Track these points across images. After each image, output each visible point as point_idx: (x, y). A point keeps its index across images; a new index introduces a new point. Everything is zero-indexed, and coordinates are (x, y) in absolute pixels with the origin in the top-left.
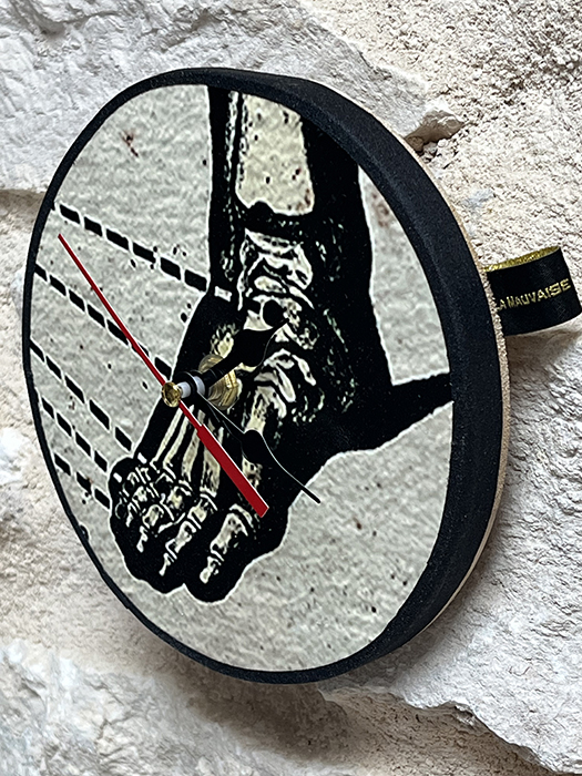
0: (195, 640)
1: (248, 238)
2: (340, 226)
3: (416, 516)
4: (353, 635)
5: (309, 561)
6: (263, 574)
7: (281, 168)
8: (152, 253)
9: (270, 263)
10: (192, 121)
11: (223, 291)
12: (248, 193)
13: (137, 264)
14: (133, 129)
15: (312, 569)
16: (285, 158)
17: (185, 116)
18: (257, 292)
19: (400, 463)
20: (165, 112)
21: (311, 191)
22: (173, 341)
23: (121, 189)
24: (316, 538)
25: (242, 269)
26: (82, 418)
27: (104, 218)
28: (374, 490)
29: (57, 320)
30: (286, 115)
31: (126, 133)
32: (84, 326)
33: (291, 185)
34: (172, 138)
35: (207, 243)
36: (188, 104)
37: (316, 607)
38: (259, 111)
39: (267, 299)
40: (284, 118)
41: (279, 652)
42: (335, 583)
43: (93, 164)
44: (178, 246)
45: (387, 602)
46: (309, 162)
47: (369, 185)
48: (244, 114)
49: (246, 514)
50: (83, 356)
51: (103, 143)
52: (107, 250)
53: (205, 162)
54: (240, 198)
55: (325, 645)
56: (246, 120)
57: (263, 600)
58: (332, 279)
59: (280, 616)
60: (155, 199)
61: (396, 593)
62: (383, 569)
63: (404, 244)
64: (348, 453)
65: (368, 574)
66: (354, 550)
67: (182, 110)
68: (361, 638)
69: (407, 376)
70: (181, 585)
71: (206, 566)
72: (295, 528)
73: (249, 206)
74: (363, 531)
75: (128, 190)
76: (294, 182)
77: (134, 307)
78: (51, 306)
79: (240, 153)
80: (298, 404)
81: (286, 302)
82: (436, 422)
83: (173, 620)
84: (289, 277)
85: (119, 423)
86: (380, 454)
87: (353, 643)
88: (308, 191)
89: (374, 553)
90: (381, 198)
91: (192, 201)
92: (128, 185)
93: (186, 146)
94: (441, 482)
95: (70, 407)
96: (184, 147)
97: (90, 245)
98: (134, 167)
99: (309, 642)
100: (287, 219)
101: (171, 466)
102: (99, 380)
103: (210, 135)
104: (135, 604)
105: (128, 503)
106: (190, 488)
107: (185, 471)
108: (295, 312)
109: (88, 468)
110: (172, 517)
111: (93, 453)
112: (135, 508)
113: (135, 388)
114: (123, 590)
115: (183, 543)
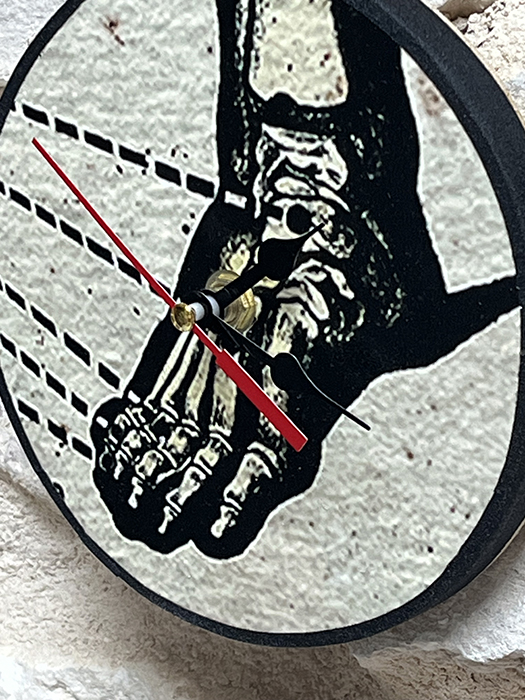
0: (206, 605)
1: (266, 134)
2: (380, 117)
3: (479, 439)
4: (405, 581)
5: (348, 502)
6: (292, 521)
7: (305, 54)
8: (144, 157)
9: (294, 162)
10: (193, 3)
11: (235, 197)
12: (264, 83)
13: (124, 171)
14: (117, 14)
15: (353, 509)
16: (311, 41)
18: (279, 196)
19: (458, 380)
21: (344, 79)
22: (172, 258)
23: (104, 83)
24: (357, 474)
25: (259, 171)
26: (53, 354)
27: (81, 118)
28: (427, 412)
29: (20, 241)
31: (108, 18)
32: (55, 246)
33: (319, 72)
34: (168, 22)
35: (214, 142)
37: (358, 553)
39: (291, 203)
41: (314, 608)
42: (382, 522)
43: (65, 55)
44: (178, 147)
45: (447, 539)
46: (340, 46)
47: (414, 70)
49: (269, 453)
50: (55, 281)
51: (78, 30)
52: (84, 155)
53: (210, 50)
54: (255, 88)
55: (371, 595)
56: (261, 1)
57: (292, 550)
58: (371, 177)
59: (314, 567)
60: (147, 94)
61: (457, 528)
62: (441, 501)
63: (457, 134)
64: (395, 374)
65: (423, 509)
66: (405, 484)
68: (415, 584)
69: (464, 282)
70: (186, 542)
71: (219, 517)
72: (331, 464)
73: (266, 98)
74: (415, 460)
75: (111, 84)
76: (322, 69)
77: (121, 220)
78: (11, 224)
79: (255, 38)
80: (333, 321)
81: (315, 206)
82: (502, 332)
83: (177, 584)
84: (318, 177)
85: (103, 358)
86: (433, 372)
87: (406, 590)
88: (339, 78)
89: (428, 484)
90: (429, 84)
91: (195, 94)
92: (111, 79)
93: (186, 31)
94: (508, 398)
95: (37, 342)
96: (183, 33)
97: (62, 150)
98: (118, 57)
99: (350, 594)
100: (315, 110)
101: (172, 403)
102: (76, 308)
103: (216, 19)
104: (127, 570)
105: (116, 451)
106: (197, 428)
107: (190, 408)
108: (326, 216)
109: (63, 412)
110: (174, 464)
111: (69, 396)
112: (125, 457)
113: (124, 315)
114: (111, 554)
115: (189, 493)
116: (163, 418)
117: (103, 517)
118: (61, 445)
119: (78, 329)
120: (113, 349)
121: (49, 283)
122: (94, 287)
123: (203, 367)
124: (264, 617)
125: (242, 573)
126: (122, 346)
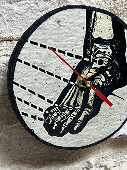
0: (71, 145)
1: (95, 45)
2: (120, 41)
4: (115, 127)
6: (93, 122)
7: (105, 29)
8: (65, 52)
9: (101, 51)
10: (80, 18)
11: (87, 59)
14: (60, 19)
15: (106, 117)
17: (78, 16)
18: (97, 58)
20: (72, 15)
21: (113, 34)
22: (70, 73)
23: (55, 35)
24: (108, 110)
25: (93, 53)
26: (34, 99)
27: (48, 43)
28: (123, 95)
29: (26, 74)
30: (108, 17)
31: (58, 20)
32: (37, 74)
33: (108, 33)
34: (74, 22)
35: (83, 48)
36: (80, 13)
37: (106, 125)
38: (100, 16)
39: (99, 59)
40: (107, 18)
41: (96, 138)
42: (112, 117)
43: (44, 29)
44: (73, 49)
48: (96, 16)
49: (89, 110)
50: (36, 82)
51: (49, 23)
52: (48, 52)
53: (84, 28)
54: (93, 36)
55: (108, 132)
56: (97, 18)
57: (92, 128)
59: (97, 130)
61: (126, 115)
62: (123, 111)
64: (117, 89)
65: (120, 113)
66: (117, 109)
67: (77, 15)
68: (117, 127)
71: (76, 126)
72: (103, 109)
73: (96, 38)
74: (119, 105)
76: (109, 32)
77: (57, 66)
78: (23, 70)
79: (94, 26)
81: (104, 59)
83: (64, 142)
84: (106, 53)
85: (49, 98)
86: (125, 88)
88: (112, 34)
89: (121, 108)
91: (79, 37)
92: (57, 34)
93: (78, 24)
95: (29, 97)
96: (77, 24)
97: (41, 51)
98: (60, 29)
99: (104, 133)
100: (106, 40)
101: (66, 104)
102: (42, 88)
103: (86, 21)
104: (51, 143)
105: (50, 118)
106: (72, 108)
107: (71, 104)
108: (106, 61)
109: (36, 112)
110: (66, 117)
111: (38, 108)
112: (53, 119)
113: (55, 87)
114: (47, 141)
115: (69, 122)
116: (64, 108)
118: (34, 120)
119: (42, 92)
120: (52, 95)
121: (34, 83)
122: (48, 82)
123: (75, 95)
124: (85, 143)
125: (80, 135)
126: (54, 94)
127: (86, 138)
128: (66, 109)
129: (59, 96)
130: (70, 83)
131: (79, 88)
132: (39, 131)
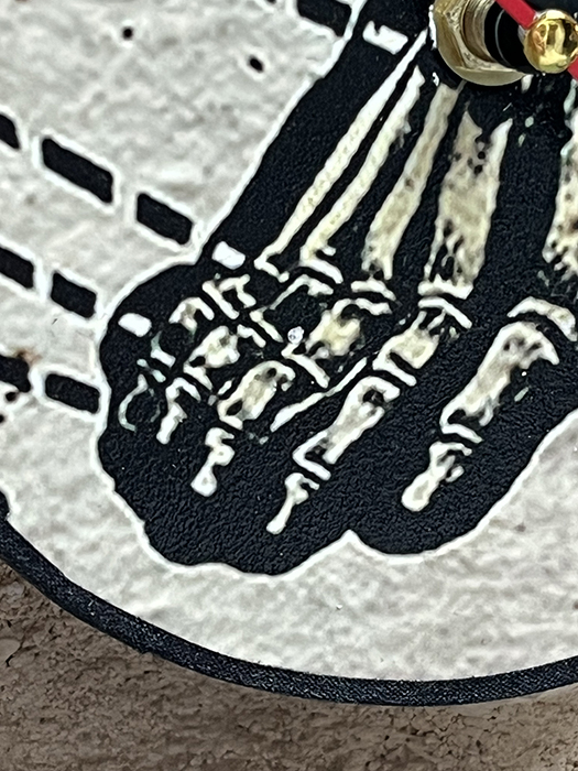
49: (558, 315)
101: (330, 251)
102: (82, 76)
104: (174, 632)
105: (168, 382)
106: (389, 295)
107: (375, 255)
109: (21, 321)
110: (322, 379)
111: (43, 281)
112: (192, 390)
113: (219, 77)
114: (133, 609)
115: (355, 434)
116: (304, 288)
117: (120, 533)
118: (10, 397)
119: (84, 120)
120: (180, 157)
121: (7, 27)
122: (143, 21)
123: (419, 164)
124: (512, 642)
125: (470, 568)
126: (208, 148)
127: (525, 597)
128: (321, 297)
129: (251, 171)
130: (369, 33)
131: (455, 94)
132: (55, 509)
